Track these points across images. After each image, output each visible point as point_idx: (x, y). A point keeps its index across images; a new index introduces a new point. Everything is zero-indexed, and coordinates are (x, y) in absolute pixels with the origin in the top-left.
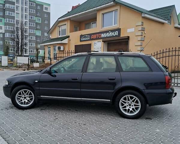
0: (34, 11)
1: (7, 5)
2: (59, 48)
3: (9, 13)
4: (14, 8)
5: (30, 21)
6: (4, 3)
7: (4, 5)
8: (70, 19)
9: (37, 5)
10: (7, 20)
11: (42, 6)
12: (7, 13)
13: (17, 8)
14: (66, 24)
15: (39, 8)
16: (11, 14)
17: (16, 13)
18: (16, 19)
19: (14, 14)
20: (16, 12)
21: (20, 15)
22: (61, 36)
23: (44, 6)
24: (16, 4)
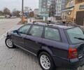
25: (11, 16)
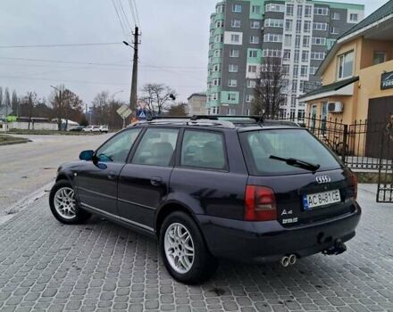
0: (324, 27)
1: (268, 22)
2: (332, 107)
3: (271, 38)
4: (281, 25)
5: (314, 49)
6: (262, 18)
7: (262, 22)
8: (363, 37)
9: (332, 11)
10: (265, 52)
11: (343, 12)
12: (267, 38)
13: (288, 24)
14: (352, 51)
15: (336, 17)
16: (276, 38)
17: (286, 35)
18: (284, 48)
19: (281, 38)
20: (285, 32)
21: (294, 38)
22: (342, 79)
23: (350, 12)
24: (286, 17)
25: (84, 123)
